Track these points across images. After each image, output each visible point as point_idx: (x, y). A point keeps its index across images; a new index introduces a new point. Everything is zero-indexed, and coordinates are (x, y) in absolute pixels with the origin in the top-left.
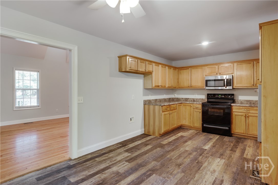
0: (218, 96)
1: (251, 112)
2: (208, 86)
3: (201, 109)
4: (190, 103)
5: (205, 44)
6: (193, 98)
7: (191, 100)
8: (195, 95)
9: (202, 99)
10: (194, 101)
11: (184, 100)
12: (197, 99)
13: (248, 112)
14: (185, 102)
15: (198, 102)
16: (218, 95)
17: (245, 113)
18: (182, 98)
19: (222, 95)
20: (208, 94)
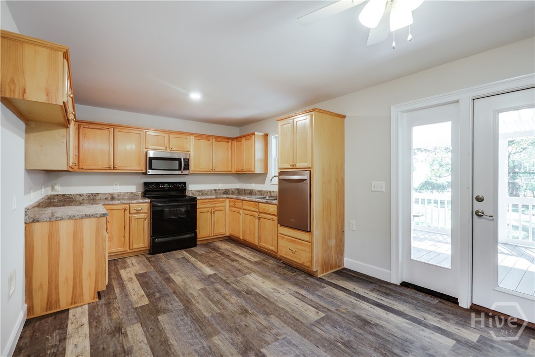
0: (164, 185)
1: (217, 205)
2: (153, 168)
3: (146, 211)
4: (123, 204)
5: (195, 96)
6: (109, 193)
7: (106, 197)
8: (115, 186)
9: (132, 193)
10: (113, 198)
11: (86, 198)
12: (119, 194)
13: (214, 205)
14: (111, 202)
15: (123, 199)
16: (163, 183)
17: (211, 207)
18: (80, 195)
19: (169, 183)
20: (146, 184)
